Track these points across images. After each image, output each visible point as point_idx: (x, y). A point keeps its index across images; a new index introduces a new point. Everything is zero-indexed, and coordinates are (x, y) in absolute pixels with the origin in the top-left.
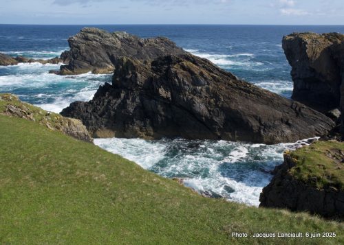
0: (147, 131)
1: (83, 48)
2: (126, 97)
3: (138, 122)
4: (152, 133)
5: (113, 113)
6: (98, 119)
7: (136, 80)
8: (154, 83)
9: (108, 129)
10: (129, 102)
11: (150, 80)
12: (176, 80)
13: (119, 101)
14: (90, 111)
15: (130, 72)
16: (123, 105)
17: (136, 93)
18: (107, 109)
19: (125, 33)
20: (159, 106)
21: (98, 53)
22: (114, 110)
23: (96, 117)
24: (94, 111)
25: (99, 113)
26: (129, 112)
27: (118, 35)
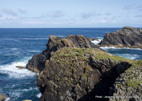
5: (40, 61)
13: (44, 56)
14: (36, 59)
21: (115, 38)
27: (140, 30)
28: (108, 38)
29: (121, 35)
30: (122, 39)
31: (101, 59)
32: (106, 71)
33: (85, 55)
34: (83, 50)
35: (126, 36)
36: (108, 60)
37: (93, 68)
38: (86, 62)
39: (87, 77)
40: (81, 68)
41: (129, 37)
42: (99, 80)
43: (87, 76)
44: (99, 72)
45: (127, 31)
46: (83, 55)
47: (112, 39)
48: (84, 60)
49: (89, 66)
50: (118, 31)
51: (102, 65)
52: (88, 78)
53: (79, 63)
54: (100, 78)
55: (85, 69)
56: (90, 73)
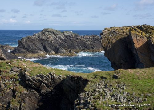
1: (24, 40)
21: (34, 44)
27: (65, 33)
28: (24, 44)
29: (42, 40)
30: (43, 45)
31: (39, 75)
32: (47, 91)
33: (12, 70)
34: (7, 63)
35: (49, 41)
36: (49, 75)
37: (27, 89)
38: (14, 80)
39: (20, 102)
40: (8, 91)
41: (52, 42)
42: (38, 105)
43: (18, 102)
44: (37, 93)
45: (49, 34)
46: (9, 71)
47: (30, 46)
48: (11, 78)
49: (21, 86)
50: (36, 34)
51: (41, 84)
52: (21, 105)
53: (4, 84)
54: (39, 102)
55: (14, 92)
56: (23, 97)
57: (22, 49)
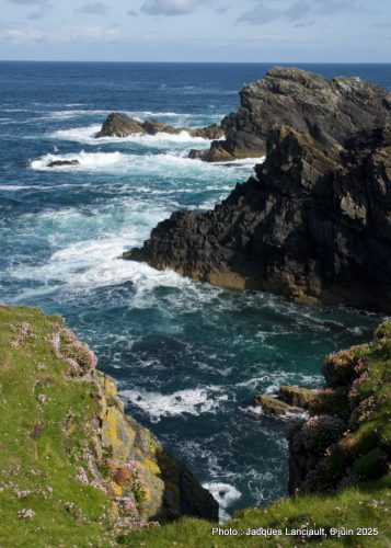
0: (308, 285)
2: (276, 211)
3: (293, 264)
4: (318, 290)
5: (245, 239)
6: (215, 249)
7: (300, 177)
8: (335, 184)
9: (232, 270)
10: (279, 220)
11: (329, 178)
12: (381, 182)
13: (262, 216)
14: (204, 231)
15: (290, 159)
16: (268, 226)
17: (297, 203)
18: (236, 231)
19: (358, 79)
20: (339, 235)
21: (285, 120)
22: (248, 234)
23: (213, 244)
24: (211, 232)
25: (221, 236)
26: (276, 242)
27: (340, 83)
29: (305, 108)
30: (308, 124)
35: (327, 111)
41: (335, 115)
57: (252, 136)
